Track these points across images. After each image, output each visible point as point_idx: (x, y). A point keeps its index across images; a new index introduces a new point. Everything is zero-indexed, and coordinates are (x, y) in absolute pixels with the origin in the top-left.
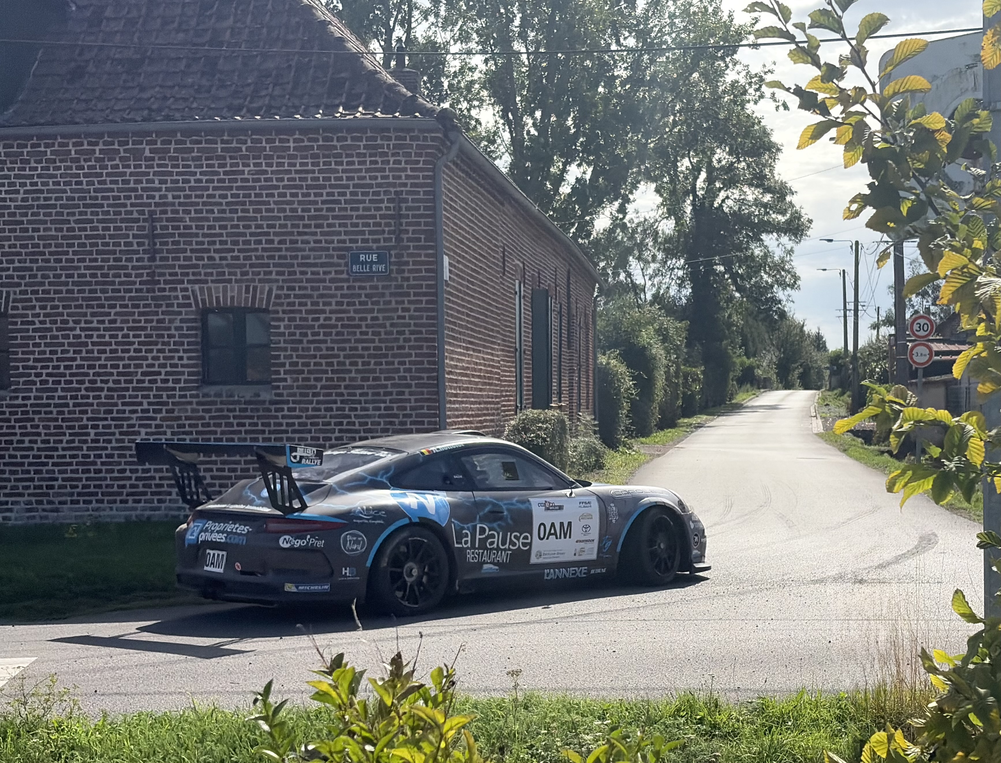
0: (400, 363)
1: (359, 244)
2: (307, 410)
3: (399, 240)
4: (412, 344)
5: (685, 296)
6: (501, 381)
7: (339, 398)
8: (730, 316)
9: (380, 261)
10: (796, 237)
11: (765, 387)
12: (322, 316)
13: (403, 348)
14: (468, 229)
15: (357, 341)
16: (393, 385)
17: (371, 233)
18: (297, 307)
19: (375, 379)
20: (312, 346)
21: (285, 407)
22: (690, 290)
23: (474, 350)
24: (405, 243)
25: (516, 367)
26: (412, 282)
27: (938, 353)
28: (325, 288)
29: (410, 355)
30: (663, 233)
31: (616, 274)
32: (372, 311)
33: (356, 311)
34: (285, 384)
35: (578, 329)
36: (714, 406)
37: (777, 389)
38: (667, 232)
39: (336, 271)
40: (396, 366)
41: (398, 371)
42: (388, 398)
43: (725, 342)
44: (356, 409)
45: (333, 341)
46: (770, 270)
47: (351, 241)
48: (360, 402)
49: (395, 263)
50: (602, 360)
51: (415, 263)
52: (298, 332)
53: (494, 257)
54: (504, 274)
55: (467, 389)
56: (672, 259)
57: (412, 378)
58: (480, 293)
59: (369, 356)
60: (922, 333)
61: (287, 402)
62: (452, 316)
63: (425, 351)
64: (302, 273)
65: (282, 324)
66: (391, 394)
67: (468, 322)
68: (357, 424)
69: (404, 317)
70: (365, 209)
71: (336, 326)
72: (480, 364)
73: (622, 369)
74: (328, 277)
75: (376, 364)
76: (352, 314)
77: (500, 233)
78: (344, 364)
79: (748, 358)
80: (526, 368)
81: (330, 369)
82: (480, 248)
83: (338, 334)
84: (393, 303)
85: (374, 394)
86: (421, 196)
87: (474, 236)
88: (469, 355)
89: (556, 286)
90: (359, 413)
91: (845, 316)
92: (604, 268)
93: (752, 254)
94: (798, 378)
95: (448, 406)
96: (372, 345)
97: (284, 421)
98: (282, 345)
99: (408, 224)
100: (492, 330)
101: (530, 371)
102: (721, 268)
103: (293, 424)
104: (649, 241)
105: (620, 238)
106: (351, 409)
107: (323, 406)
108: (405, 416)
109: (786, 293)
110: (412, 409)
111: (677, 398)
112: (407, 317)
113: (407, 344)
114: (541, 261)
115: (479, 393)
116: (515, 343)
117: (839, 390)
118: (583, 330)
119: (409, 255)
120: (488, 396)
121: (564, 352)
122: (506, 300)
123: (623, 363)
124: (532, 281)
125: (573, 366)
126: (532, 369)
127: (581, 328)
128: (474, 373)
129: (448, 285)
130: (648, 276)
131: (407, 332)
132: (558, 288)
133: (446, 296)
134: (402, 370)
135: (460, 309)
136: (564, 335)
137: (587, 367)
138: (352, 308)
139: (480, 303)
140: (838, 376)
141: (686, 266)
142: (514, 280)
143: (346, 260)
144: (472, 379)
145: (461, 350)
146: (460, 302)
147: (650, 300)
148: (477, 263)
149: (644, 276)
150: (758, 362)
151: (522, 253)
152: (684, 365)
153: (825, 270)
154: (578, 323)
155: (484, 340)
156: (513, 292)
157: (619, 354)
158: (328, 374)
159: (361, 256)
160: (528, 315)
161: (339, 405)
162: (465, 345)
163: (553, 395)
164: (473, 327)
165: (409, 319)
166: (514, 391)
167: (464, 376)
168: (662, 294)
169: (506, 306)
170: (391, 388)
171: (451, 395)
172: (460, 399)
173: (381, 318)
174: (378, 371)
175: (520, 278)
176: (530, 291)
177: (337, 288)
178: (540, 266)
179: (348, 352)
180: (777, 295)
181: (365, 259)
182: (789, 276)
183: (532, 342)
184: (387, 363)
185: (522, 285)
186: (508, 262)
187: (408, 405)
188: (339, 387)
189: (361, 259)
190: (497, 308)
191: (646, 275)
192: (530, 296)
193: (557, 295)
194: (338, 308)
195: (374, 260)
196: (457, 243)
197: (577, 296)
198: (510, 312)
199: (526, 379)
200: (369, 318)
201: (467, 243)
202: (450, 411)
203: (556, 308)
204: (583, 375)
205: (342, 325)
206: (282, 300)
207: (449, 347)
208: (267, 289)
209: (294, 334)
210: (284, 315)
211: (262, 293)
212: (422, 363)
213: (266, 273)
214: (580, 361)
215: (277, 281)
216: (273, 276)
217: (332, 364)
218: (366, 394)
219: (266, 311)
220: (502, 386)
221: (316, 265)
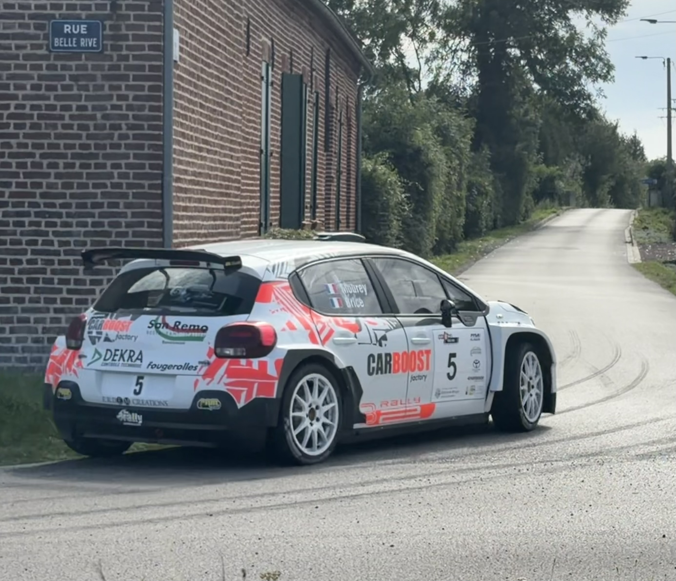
0: (114, 166)
1: (64, 11)
3: (115, 7)
4: (130, 141)
5: (471, 86)
6: (243, 191)
7: (33, 210)
8: (526, 113)
9: (91, 33)
10: (611, 16)
11: (568, 204)
12: (13, 103)
13: (118, 146)
15: (58, 136)
16: (104, 195)
19: (81, 186)
22: (477, 79)
23: (208, 151)
24: (124, 12)
25: (260, 173)
26: (131, 62)
28: (17, 67)
29: (127, 156)
30: (445, 5)
31: (384, 55)
32: (78, 98)
33: (57, 98)
35: (338, 126)
36: (503, 226)
37: (583, 207)
38: (449, 4)
39: (32, 45)
40: (109, 169)
41: (110, 176)
42: (97, 211)
43: (519, 146)
44: (55, 225)
45: (26, 136)
46: (578, 56)
47: (53, 7)
48: (59, 215)
49: (110, 38)
50: (368, 165)
51: (136, 38)
53: (236, 32)
54: (248, 54)
55: (199, 201)
56: (454, 39)
57: (130, 186)
58: (218, 78)
59: (75, 156)
62: (182, 107)
63: (146, 151)
66: (100, 205)
67: (201, 114)
68: (56, 243)
69: (119, 107)
71: (31, 117)
72: (216, 169)
73: (393, 178)
74: (21, 53)
75: (82, 166)
76: (52, 102)
77: (244, 1)
78: (40, 165)
79: (548, 166)
80: (274, 175)
81: (21, 171)
82: (219, 20)
83: (33, 126)
84: (106, 87)
85: (78, 206)
87: (211, 5)
88: (203, 158)
89: (313, 70)
90: (59, 229)
92: (369, 48)
93: (556, 34)
94: (609, 193)
95: (175, 222)
96: (77, 142)
100: (232, 126)
101: (278, 179)
102: (515, 52)
104: (427, 16)
105: (389, 9)
106: (48, 224)
107: (11, 220)
108: (119, 234)
109: (597, 85)
110: (128, 225)
111: (459, 216)
112: (124, 107)
113: (123, 142)
114: (293, 38)
115: (214, 206)
116: (260, 143)
117: (660, 209)
118: (345, 127)
119: (128, 27)
120: (224, 210)
121: (320, 154)
122: (250, 88)
123: (393, 170)
124: (283, 63)
125: (331, 173)
126: (281, 176)
127: (341, 124)
128: (209, 180)
129: (177, 67)
130: (424, 59)
131: (124, 127)
132: (314, 73)
133: (175, 81)
134: (116, 175)
135: (192, 98)
136: (321, 134)
137: (349, 174)
138: (52, 94)
139: (217, 91)
140: (659, 192)
141: (473, 48)
142: (260, 62)
143: (46, 32)
144: (206, 188)
145: (193, 151)
146: (192, 88)
147: (427, 90)
148: (215, 39)
149: (418, 59)
150: (559, 172)
151: (271, 28)
152: (469, 173)
153: (645, 58)
154: (338, 118)
155: (222, 139)
156: (258, 77)
157: (388, 158)
158: (19, 177)
159: (66, 26)
160: (277, 107)
161: (33, 219)
162: (196, 144)
163: (306, 210)
164: (208, 122)
165: (127, 110)
166: (257, 204)
167: (196, 185)
168: (442, 82)
169: (251, 95)
170: (101, 198)
171: (179, 208)
172: (189, 214)
173: (90, 108)
174: (85, 176)
175: (267, 60)
176: (279, 77)
177: (33, 67)
178: (293, 44)
179: (46, 151)
180: (586, 88)
181: (71, 30)
182: (601, 64)
183: (281, 142)
184: (97, 166)
185: (270, 68)
186: (254, 39)
187: (123, 220)
188: (33, 195)
189: (66, 30)
190: (239, 98)
191: (422, 58)
192: (279, 83)
193: (314, 82)
194: (34, 92)
195: (82, 32)
196: (191, 14)
197: (338, 83)
198: (254, 103)
199: (272, 189)
200: (74, 107)
201: (203, 13)
202: (178, 228)
203: (312, 98)
204: (343, 184)
205: (38, 115)
207: (177, 147)
212: (143, 166)
214: (339, 166)
217: (24, 165)
218: (69, 206)
220: (242, 198)
221: (6, 37)
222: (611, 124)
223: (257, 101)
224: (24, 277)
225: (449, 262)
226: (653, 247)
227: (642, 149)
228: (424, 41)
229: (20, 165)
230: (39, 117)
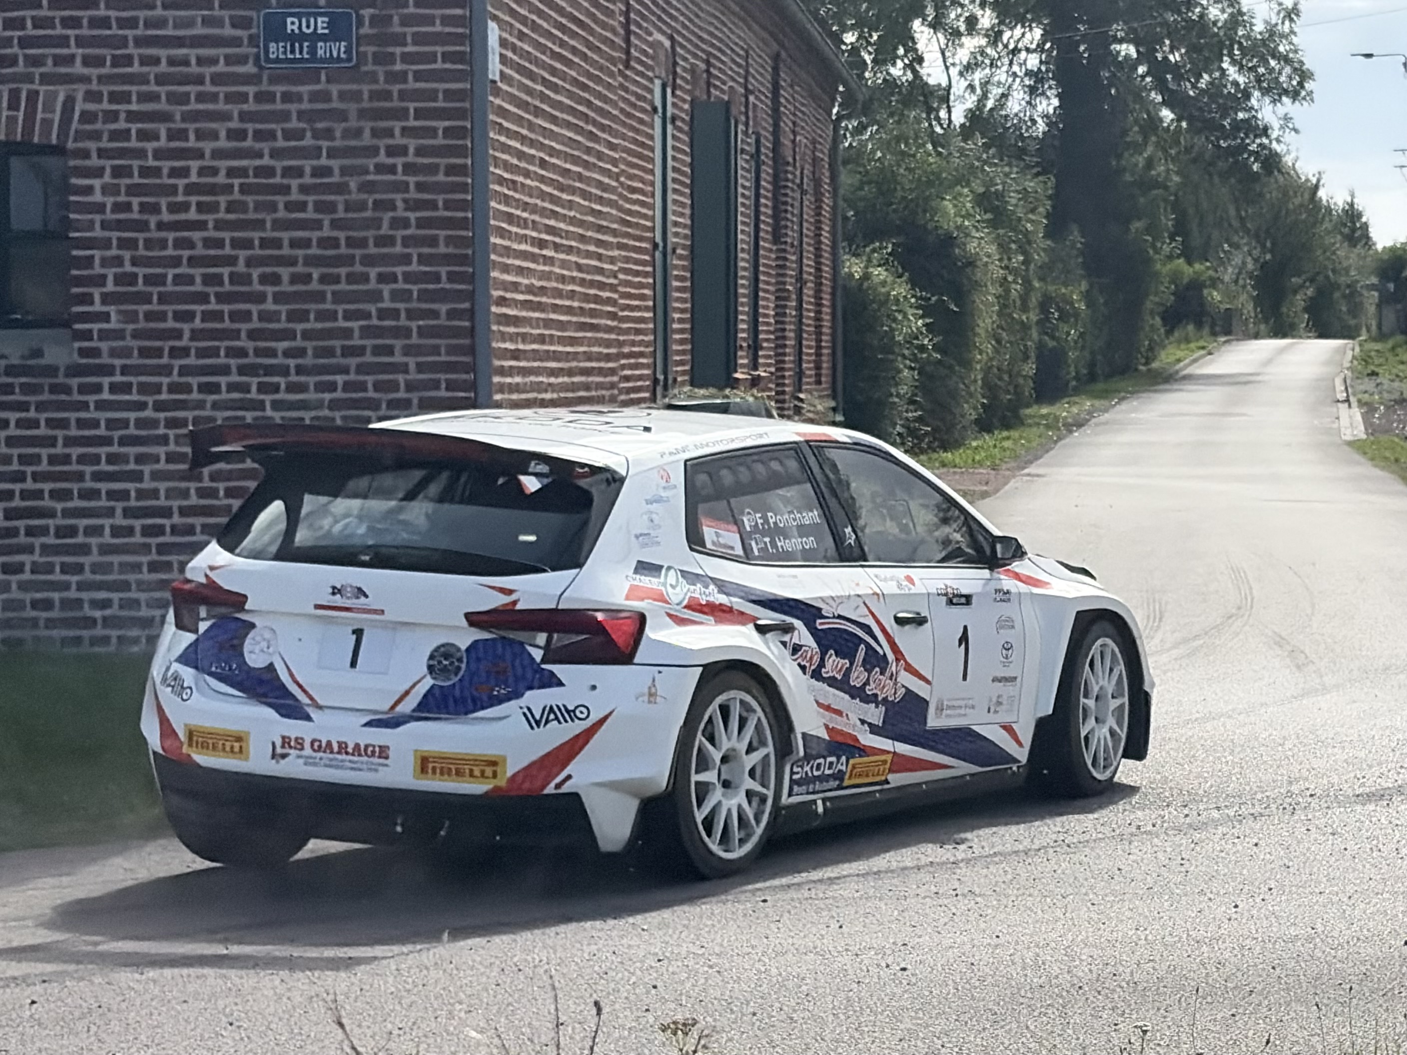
0: (382, 278)
2: (157, 389)
4: (410, 232)
5: (1045, 116)
6: (622, 319)
7: (233, 362)
8: (1150, 164)
9: (336, 32)
11: (1228, 332)
12: (194, 165)
13: (389, 241)
15: (279, 225)
16: (367, 332)
18: (134, 143)
19: (322, 316)
20: (171, 236)
21: (106, 381)
22: (1055, 102)
23: (557, 247)
25: (653, 287)
26: (411, 84)
28: (201, 97)
29: (406, 259)
31: (883, 62)
32: (315, 152)
33: (275, 154)
34: (105, 326)
35: (798, 195)
36: (1109, 376)
37: (1257, 336)
39: (227, 58)
40: (373, 285)
41: (376, 296)
42: (353, 362)
43: (1137, 225)
44: (276, 389)
45: (220, 225)
46: (1244, 55)
48: (284, 371)
49: (369, 40)
50: (854, 267)
51: (419, 39)
52: (135, 201)
53: (604, 25)
55: (542, 339)
56: (1012, 29)
57: (411, 315)
58: (572, 111)
59: (310, 261)
62: (507, 167)
63: (442, 249)
64: (146, 61)
65: (97, 183)
67: (542, 179)
69: (392, 169)
71: (229, 189)
72: (573, 280)
73: (901, 290)
74: (209, 71)
75: (324, 279)
76: (266, 161)
78: (248, 279)
79: (1190, 263)
80: (679, 289)
81: (211, 290)
83: (231, 207)
84: (367, 133)
85: (319, 352)
89: (748, 92)
90: (283, 396)
92: (855, 50)
93: (1202, 16)
94: (1306, 310)
95: (496, 379)
96: (314, 235)
97: (103, 416)
98: (98, 233)
100: (600, 200)
101: (687, 295)
102: (1128, 50)
103: (125, 424)
106: (263, 388)
107: (194, 381)
109: (1281, 110)
110: (411, 387)
111: (1026, 358)
112: (400, 169)
113: (399, 234)
115: (569, 349)
116: (652, 230)
117: (1401, 338)
118: (808, 199)
119: (406, 20)
120: (589, 357)
121: (764, 248)
122: (632, 128)
123: (900, 276)
124: (694, 81)
125: (784, 283)
126: (693, 290)
127: (803, 192)
128: (559, 301)
129: (497, 92)
130: (958, 68)
131: (400, 204)
132: (752, 98)
133: (492, 117)
134: (386, 294)
135: (525, 149)
136: (766, 211)
137: (819, 284)
138: (265, 147)
139: (571, 134)
140: (1399, 307)
141: (1048, 45)
142: (651, 80)
143: (254, 31)
144: (553, 316)
145: (529, 248)
146: (524, 132)
147: (962, 126)
148: (566, 38)
149: (947, 68)
150: (1211, 273)
151: (671, 17)
152: (1042, 279)
153: (1369, 56)
154: (798, 181)
155: (581, 224)
156: (649, 108)
157: (892, 254)
158: (208, 302)
159: (289, 20)
160: (683, 162)
161: (235, 378)
162: (534, 234)
163: (740, 353)
164: (555, 192)
165: (405, 173)
166: (648, 344)
167: (534, 310)
168: (991, 110)
169: (633, 141)
170: (361, 338)
171: (503, 354)
172: (522, 364)
173: (336, 171)
174: (329, 296)
175: (663, 75)
176: (686, 106)
177: (231, 98)
178: (713, 45)
179: (257, 251)
180: (1260, 116)
181: (300, 27)
182: (1288, 70)
183: (692, 228)
184: (352, 278)
185: (669, 91)
186: (639, 37)
187: (400, 378)
188: (236, 335)
189: (289, 27)
190: (612, 147)
191: (953, 64)
192: (686, 118)
193: (751, 114)
194: (233, 144)
195: (320, 31)
197: (794, 115)
198: (640, 156)
199: (676, 316)
200: (308, 170)
202: (501, 391)
203: (749, 144)
204: (810, 303)
205: (241, 186)
206: (98, 126)
207: (498, 241)
208: (61, 98)
209: (127, 207)
210: (102, 162)
211: (49, 108)
212: (437, 278)
213: (59, 61)
214: (801, 272)
215: (86, 79)
216: (78, 68)
217: (217, 280)
218: (300, 352)
219: (59, 150)
220: (621, 331)
221: (180, 42)
222: (1307, 180)
223: (646, 152)
224: (221, 486)
225: (1006, 444)
226: (1388, 409)
227: (1365, 226)
228: (957, 34)
229: (209, 280)
230: (244, 189)
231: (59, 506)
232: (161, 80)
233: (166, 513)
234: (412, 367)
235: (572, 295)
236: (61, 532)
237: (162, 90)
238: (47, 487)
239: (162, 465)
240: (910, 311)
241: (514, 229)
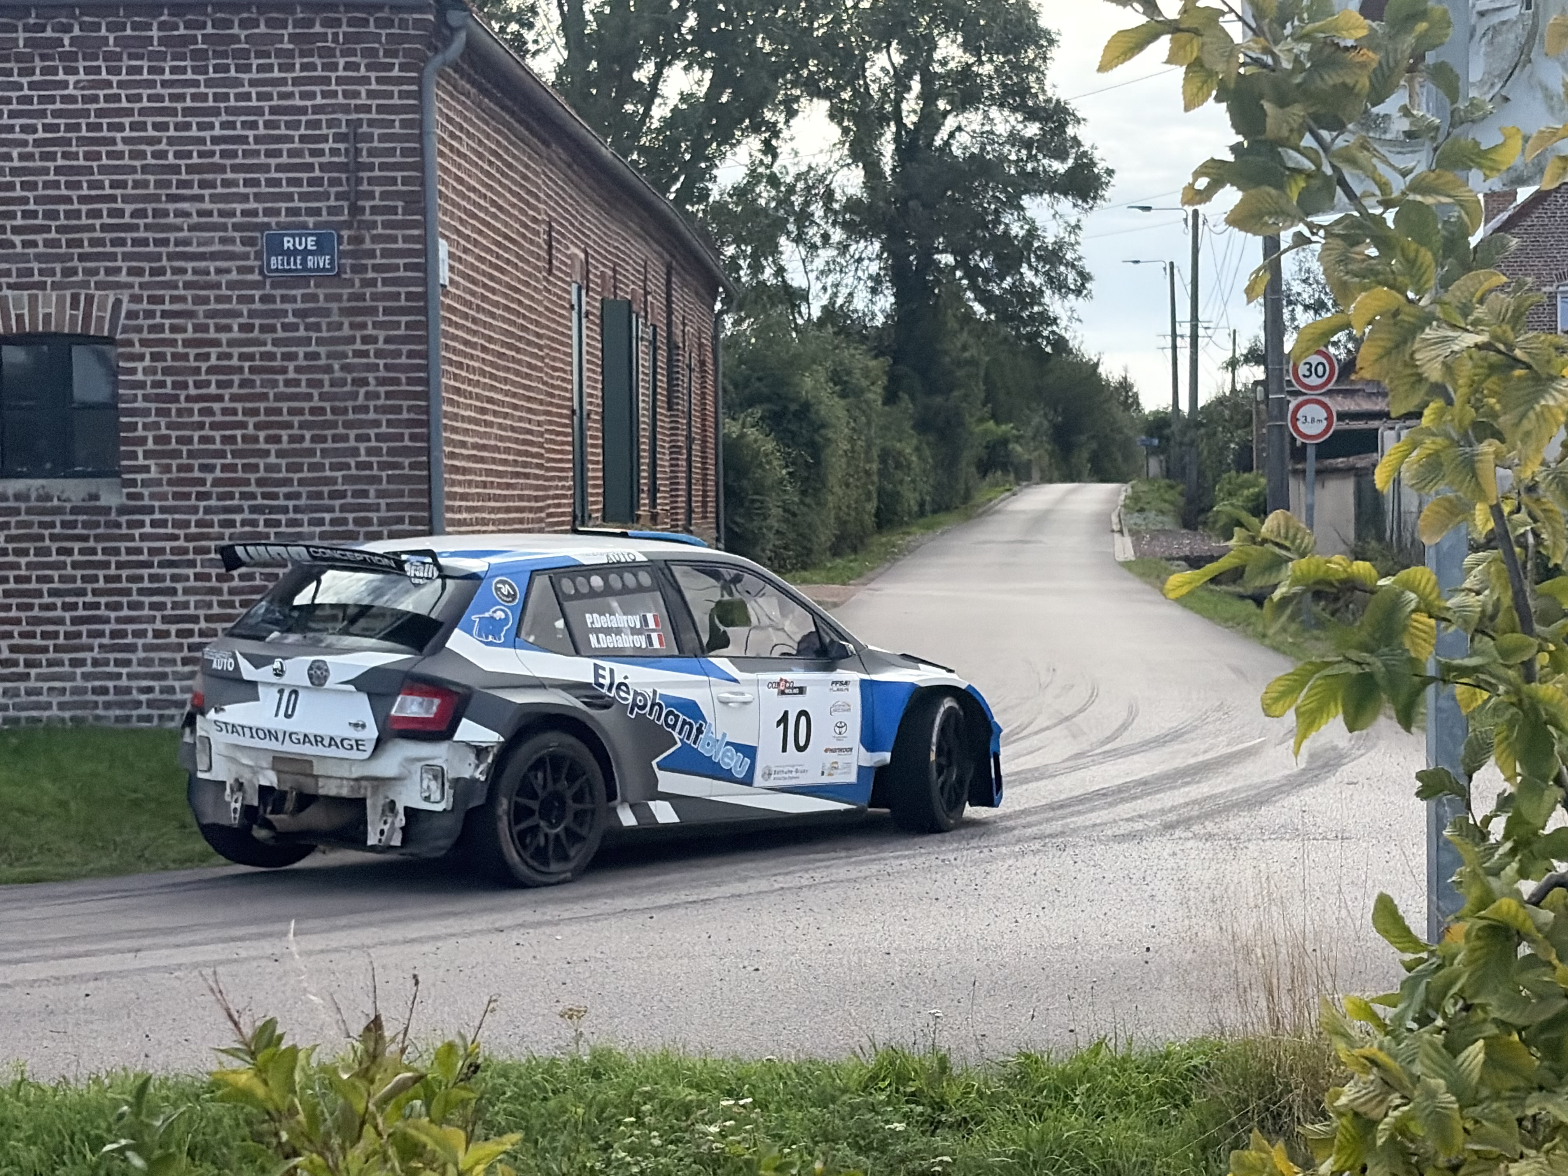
0: (359, 438)
1: (283, 218)
2: (186, 524)
3: (356, 210)
4: (381, 402)
5: (883, 311)
6: (548, 469)
7: (246, 504)
8: (965, 347)
9: (321, 249)
10: (1085, 201)
11: (1028, 478)
12: (214, 351)
13: (365, 409)
14: (483, 190)
15: (279, 397)
16: (347, 479)
17: (303, 197)
18: (167, 335)
19: (313, 467)
20: (197, 406)
21: (147, 519)
22: (892, 299)
23: (495, 413)
24: (367, 216)
25: (572, 444)
26: (380, 288)
27: (1342, 416)
28: (219, 299)
29: (377, 424)
30: (843, 194)
31: (756, 268)
32: (307, 341)
33: (276, 342)
34: (145, 476)
35: (687, 372)
36: (934, 512)
37: (1051, 481)
38: (850, 191)
39: (239, 268)
40: (352, 443)
41: (355, 452)
42: (337, 503)
43: (956, 395)
44: (278, 523)
45: (234, 398)
46: (1039, 262)
47: (267, 212)
48: (285, 510)
49: (350, 254)
50: (732, 428)
51: (385, 253)
52: (169, 380)
53: (531, 242)
54: (550, 272)
55: (484, 485)
56: (858, 242)
57: (383, 466)
58: (507, 308)
59: (304, 425)
60: (1314, 381)
61: (150, 510)
62: (455, 351)
63: (405, 415)
64: (177, 271)
65: (140, 365)
66: (342, 495)
67: (484, 361)
69: (365, 354)
70: (292, 153)
71: (240, 370)
73: (770, 446)
74: (224, 279)
75: (314, 439)
76: (269, 348)
77: (542, 195)
78: (256, 440)
79: (998, 423)
80: (593, 446)
81: (228, 448)
82: (506, 225)
83: (243, 384)
84: (346, 326)
85: (310, 496)
86: (397, 130)
87: (493, 203)
88: (488, 424)
89: (646, 293)
90: (283, 529)
91: (1174, 348)
93: (1006, 233)
94: (1089, 460)
95: (449, 515)
96: (306, 405)
97: (146, 545)
98: (140, 404)
99: (371, 181)
100: (529, 377)
101: (600, 450)
102: (947, 259)
103: (162, 551)
104: (817, 210)
105: (762, 202)
106: (269, 523)
107: (216, 518)
108: (369, 535)
109: (1067, 304)
110: (382, 522)
111: (869, 499)
112: (372, 354)
113: (372, 404)
114: (616, 248)
115: (506, 492)
116: (571, 399)
117: (1164, 482)
118: (695, 375)
119: (375, 239)
120: (521, 498)
121: (661, 414)
122: (554, 321)
123: (769, 435)
124: (603, 285)
125: (677, 441)
126: (604, 446)
127: (691, 370)
128: (497, 455)
129: (446, 294)
130: (815, 273)
131: (372, 381)
132: (649, 298)
133: (443, 313)
134: (362, 451)
135: (469, 337)
136: (661, 385)
137: (704, 442)
138: (269, 337)
139: (506, 326)
140: (1162, 457)
141: (885, 255)
142: (570, 285)
143: (258, 248)
144: (494, 467)
145: (473, 414)
146: (469, 324)
147: (819, 319)
148: (502, 253)
149: (806, 273)
150: (1014, 432)
151: (584, 234)
152: (882, 436)
153: (1137, 262)
154: (687, 361)
155: (514, 395)
156: (567, 305)
157: (761, 418)
158: (225, 457)
160: (595, 348)
161: (247, 515)
162: (478, 404)
163: (642, 495)
164: (494, 371)
165: (376, 357)
166: (569, 488)
167: (478, 462)
168: (842, 306)
169: (556, 331)
170: (344, 484)
171: (453, 496)
172: (470, 504)
173: (323, 356)
174: (318, 453)
175: (579, 280)
176: (598, 305)
177: (241, 299)
178: (618, 257)
179: (262, 418)
180: (1050, 309)
181: (294, 245)
182: (1073, 273)
183: (603, 398)
184: (336, 438)
185: (584, 292)
186: (559, 251)
187: (374, 516)
188: (247, 482)
189: (286, 245)
190: (538, 336)
191: (812, 271)
192: (598, 313)
193: (648, 310)
194: (244, 335)
195: (309, 248)
196: (464, 217)
197: (684, 311)
198: (562, 344)
199: (591, 466)
201: (482, 215)
203: (647, 333)
204: (697, 456)
205: (250, 368)
206: (140, 321)
207: (449, 409)
208: (111, 300)
209: (162, 384)
210: (143, 350)
211: (102, 307)
212: (401, 437)
213: (109, 271)
214: (690, 431)
215: (130, 286)
216: (123, 277)
217: (232, 439)
218: (297, 496)
219: (110, 341)
220: (547, 479)
221: (202, 257)
222: (1090, 360)
223: (565, 340)
224: (237, 599)
225: (854, 565)
226: (1152, 539)
227: (1136, 396)
228: (814, 247)
229: (226, 440)
230: (252, 370)
231: (113, 615)
232: (187, 285)
233: (195, 619)
234: (383, 507)
235: (507, 450)
236: (114, 634)
237: (189, 294)
238: (103, 600)
239: (192, 583)
240: (775, 463)
241: (462, 400)
